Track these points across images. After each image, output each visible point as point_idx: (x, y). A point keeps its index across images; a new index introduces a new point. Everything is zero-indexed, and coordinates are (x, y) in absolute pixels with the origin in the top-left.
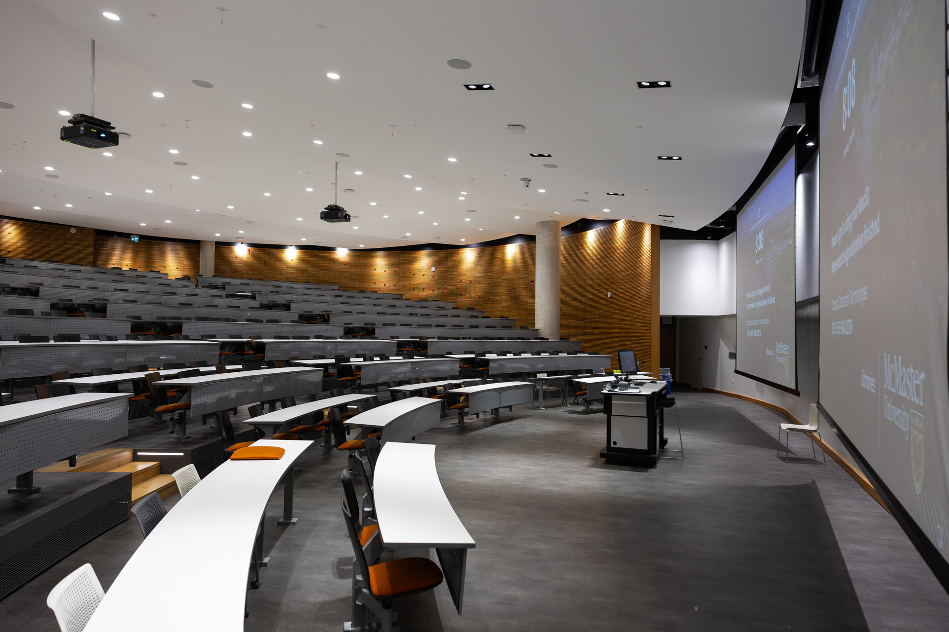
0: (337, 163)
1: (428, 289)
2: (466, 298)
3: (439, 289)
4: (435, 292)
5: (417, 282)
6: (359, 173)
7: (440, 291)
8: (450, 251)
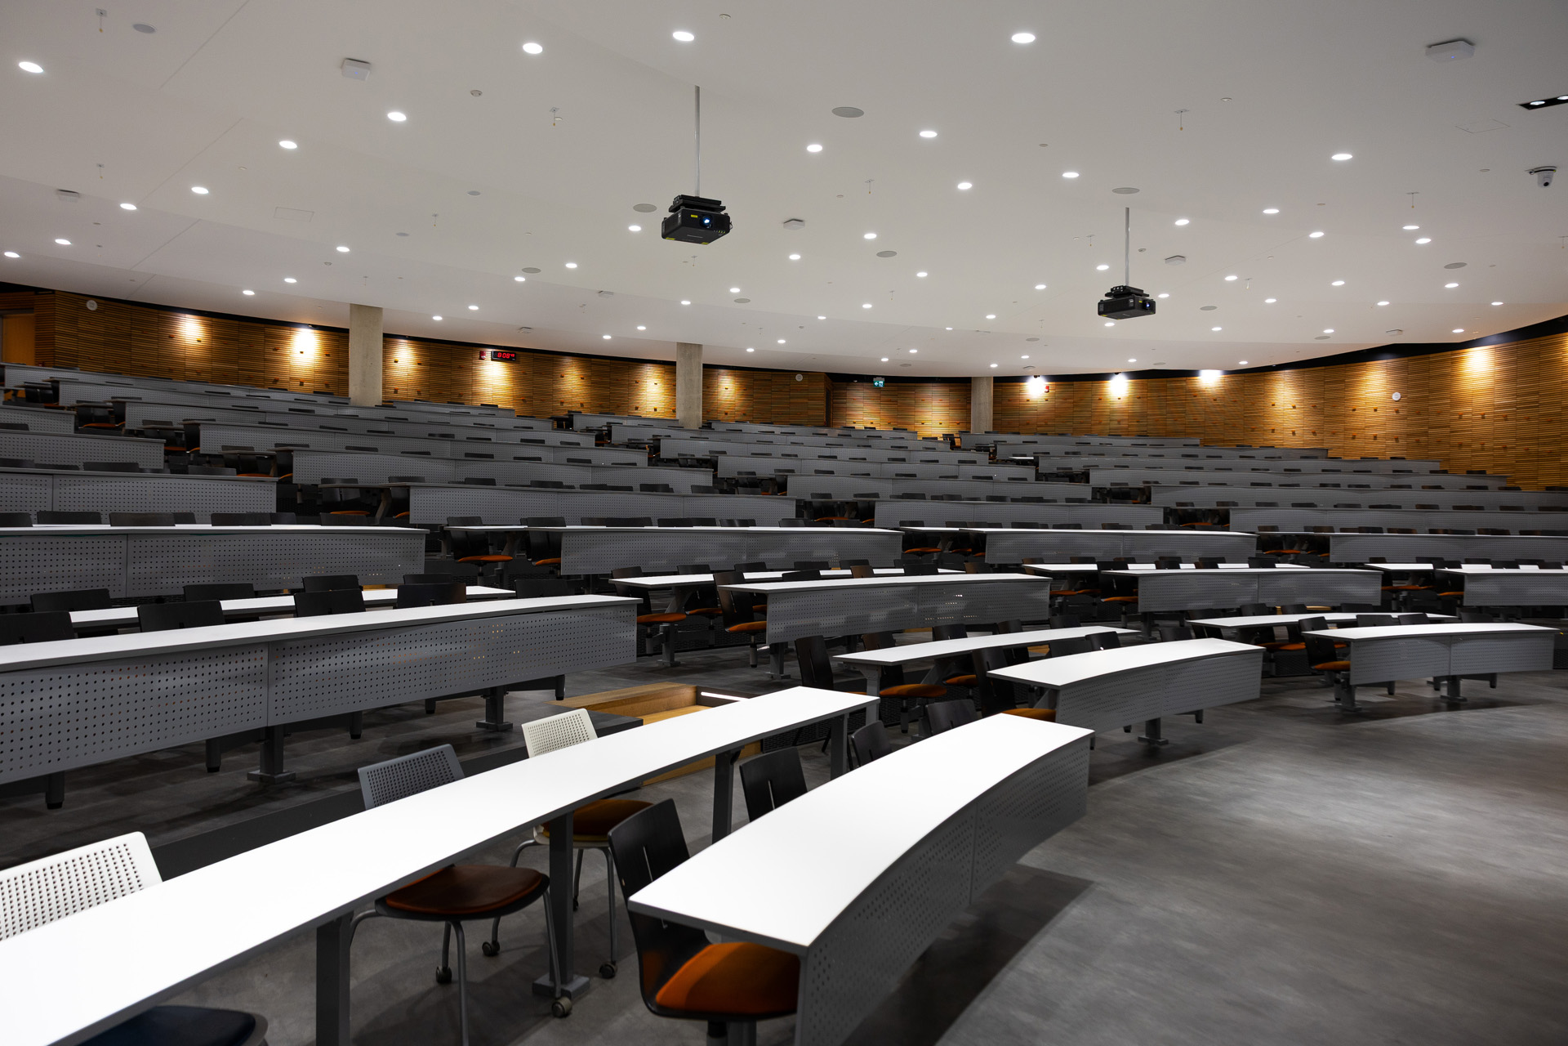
0: (1128, 209)
1: (1386, 437)
2: (1474, 451)
3: (1409, 435)
4: (1401, 442)
5: (1360, 425)
6: (1182, 222)
7: (1413, 439)
8: (1433, 357)
